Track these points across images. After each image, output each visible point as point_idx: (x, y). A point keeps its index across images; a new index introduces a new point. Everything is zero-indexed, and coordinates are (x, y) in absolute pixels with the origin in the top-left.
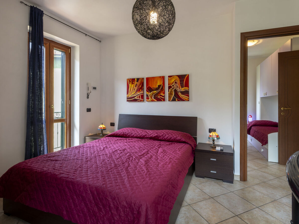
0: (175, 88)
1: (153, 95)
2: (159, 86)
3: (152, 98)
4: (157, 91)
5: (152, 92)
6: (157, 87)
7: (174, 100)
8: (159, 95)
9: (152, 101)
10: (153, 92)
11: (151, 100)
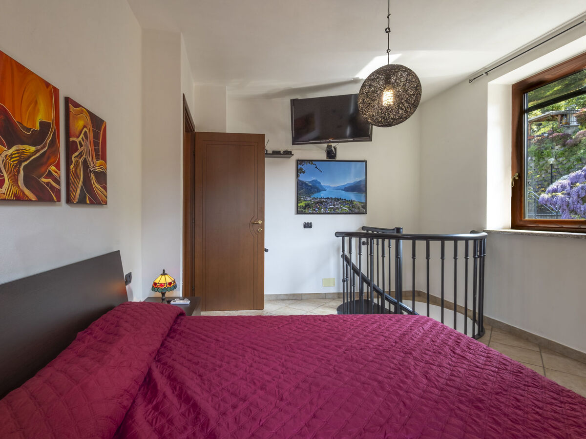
0: (84, 156)
1: (20, 162)
2: (45, 126)
3: (15, 181)
4: (37, 151)
5: (14, 148)
6: (37, 127)
7: (82, 202)
8: (43, 169)
9: (19, 199)
10: (21, 147)
11: (14, 189)
